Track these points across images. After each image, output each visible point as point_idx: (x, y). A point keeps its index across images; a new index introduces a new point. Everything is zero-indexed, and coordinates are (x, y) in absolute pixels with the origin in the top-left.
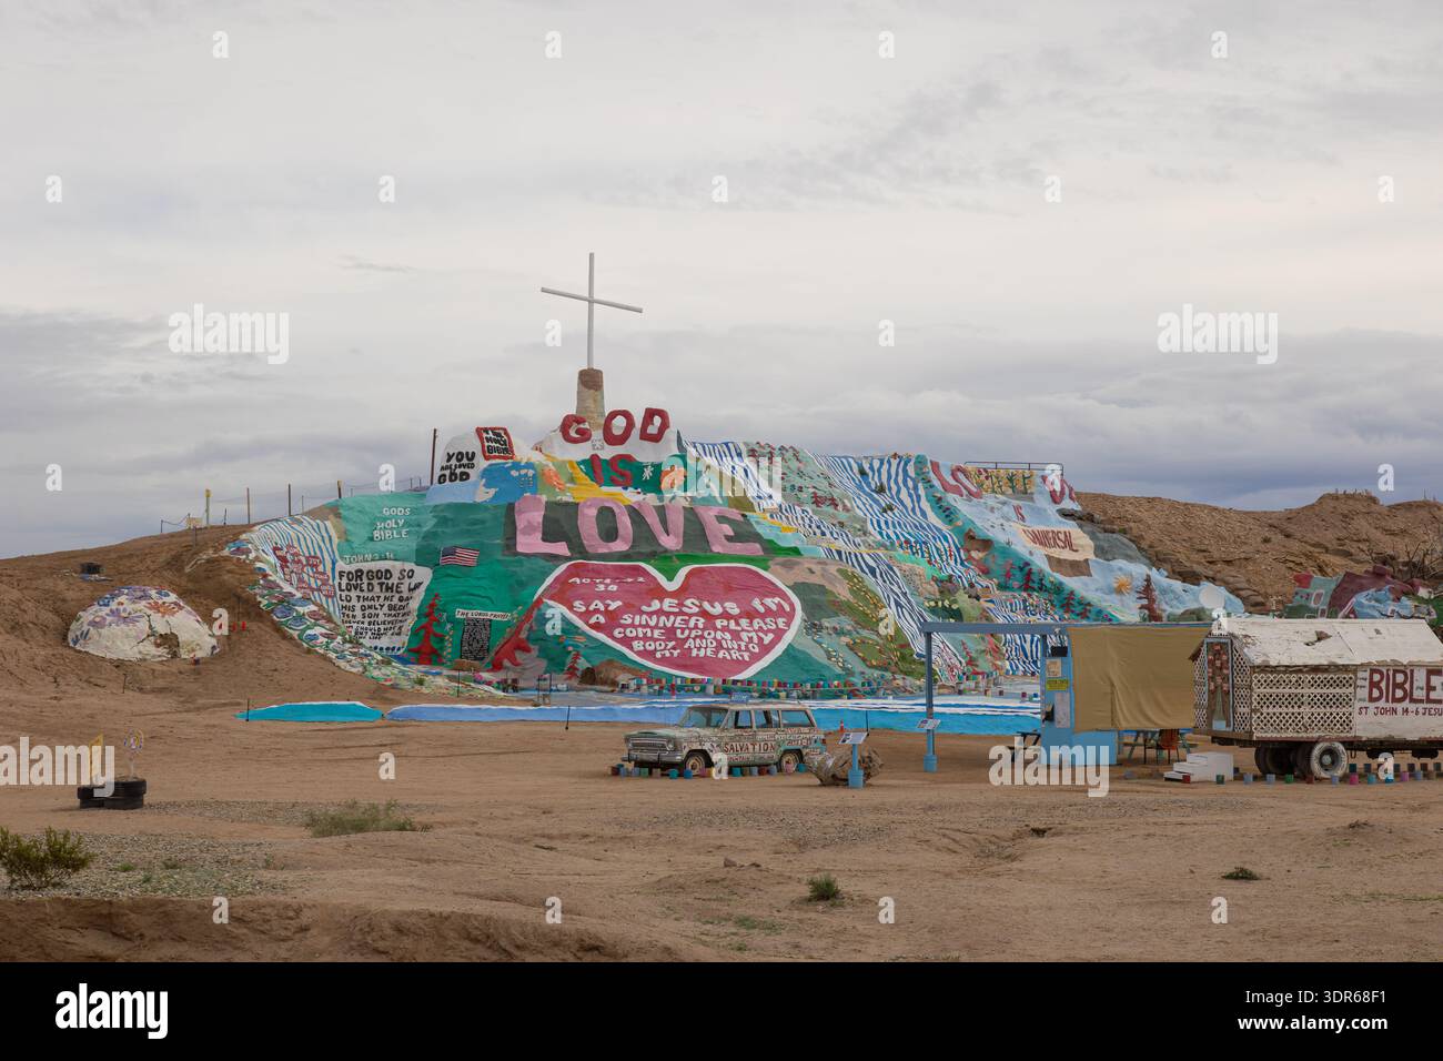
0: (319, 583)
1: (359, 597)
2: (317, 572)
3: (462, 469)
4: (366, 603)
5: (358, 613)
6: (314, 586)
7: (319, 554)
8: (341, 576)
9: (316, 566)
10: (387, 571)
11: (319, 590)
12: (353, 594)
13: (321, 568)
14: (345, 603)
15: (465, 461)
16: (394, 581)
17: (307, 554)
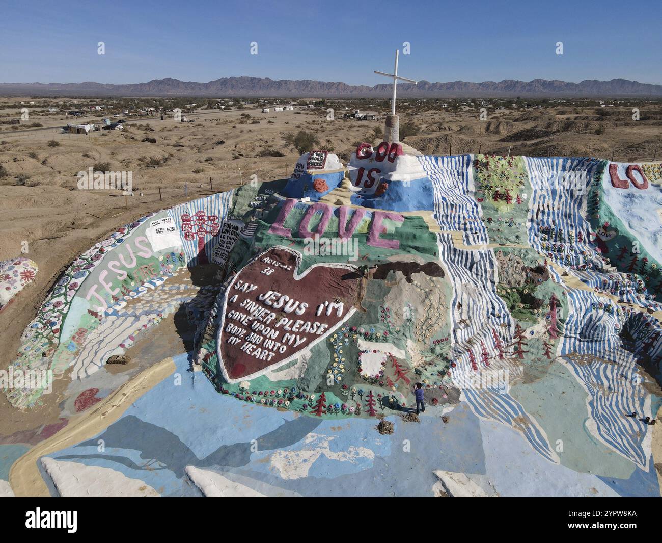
0: (212, 229)
1: (228, 237)
2: (214, 224)
3: (299, 173)
4: (230, 240)
5: (225, 245)
6: (208, 231)
7: (217, 214)
8: (224, 225)
9: (214, 220)
10: (237, 227)
11: (211, 232)
12: (227, 234)
13: (217, 221)
14: (222, 239)
15: (301, 169)
16: (239, 232)
17: (209, 215)
